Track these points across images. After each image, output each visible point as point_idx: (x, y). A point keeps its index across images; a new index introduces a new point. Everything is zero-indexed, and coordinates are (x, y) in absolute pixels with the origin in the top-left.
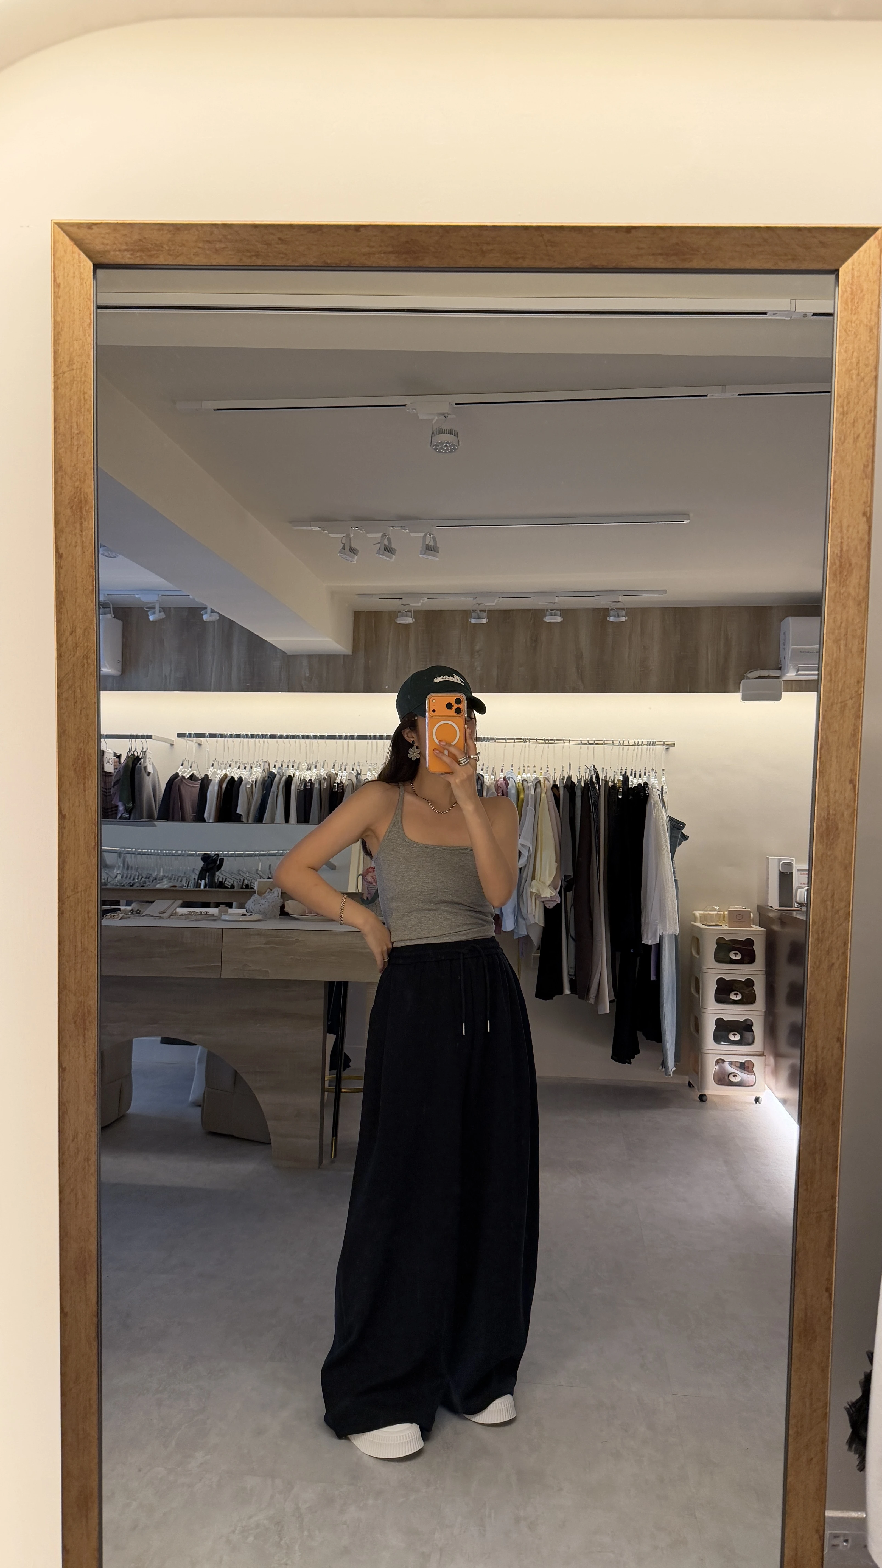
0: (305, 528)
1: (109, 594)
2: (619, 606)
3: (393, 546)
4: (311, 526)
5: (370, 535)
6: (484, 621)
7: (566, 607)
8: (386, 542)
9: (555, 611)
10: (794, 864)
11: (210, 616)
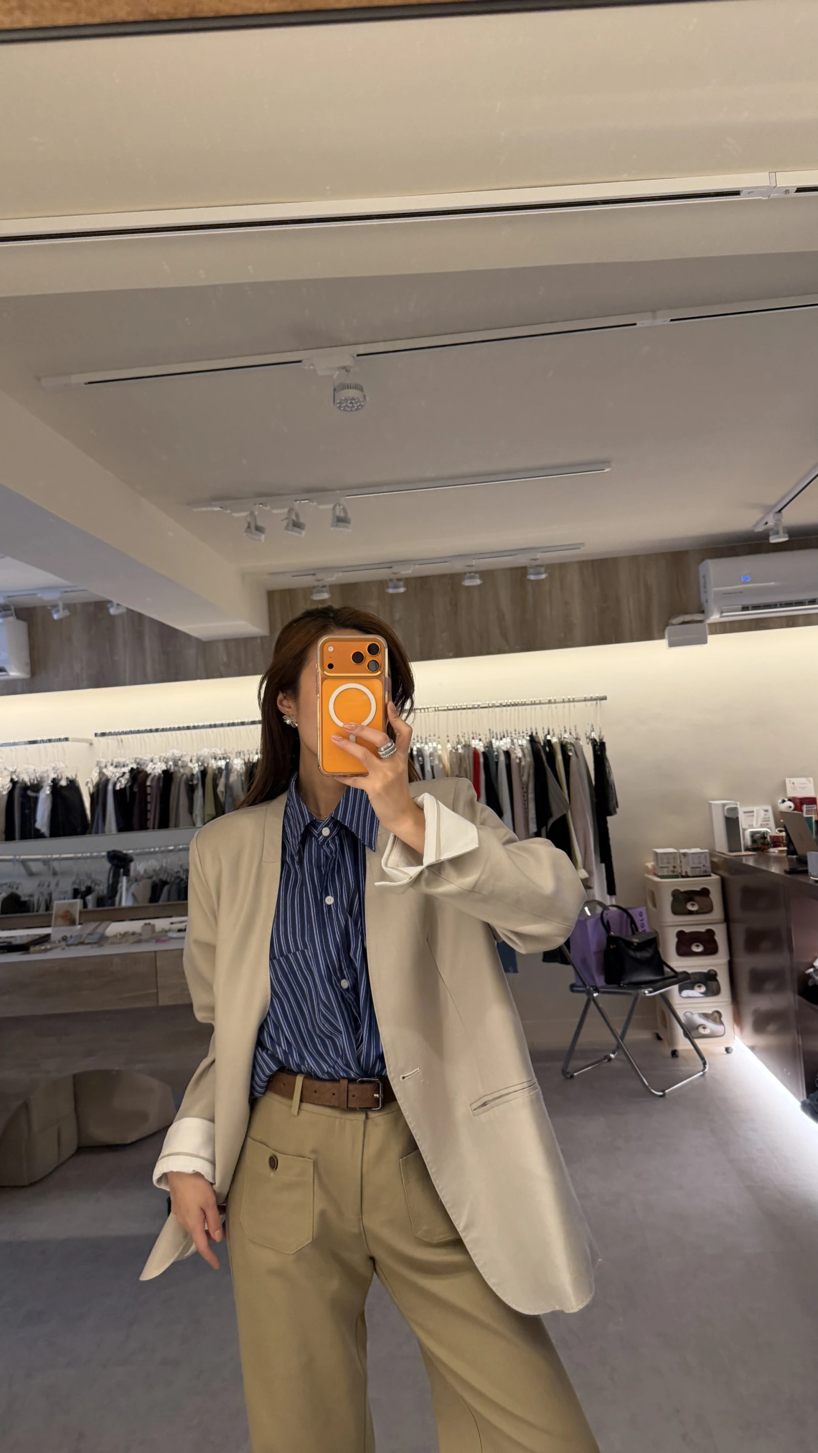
0: (204, 509)
1: (10, 594)
2: (538, 563)
3: (302, 520)
4: (211, 506)
5: (275, 511)
6: (402, 590)
7: (482, 568)
8: (294, 517)
9: (473, 574)
10: (739, 806)
11: (117, 609)
